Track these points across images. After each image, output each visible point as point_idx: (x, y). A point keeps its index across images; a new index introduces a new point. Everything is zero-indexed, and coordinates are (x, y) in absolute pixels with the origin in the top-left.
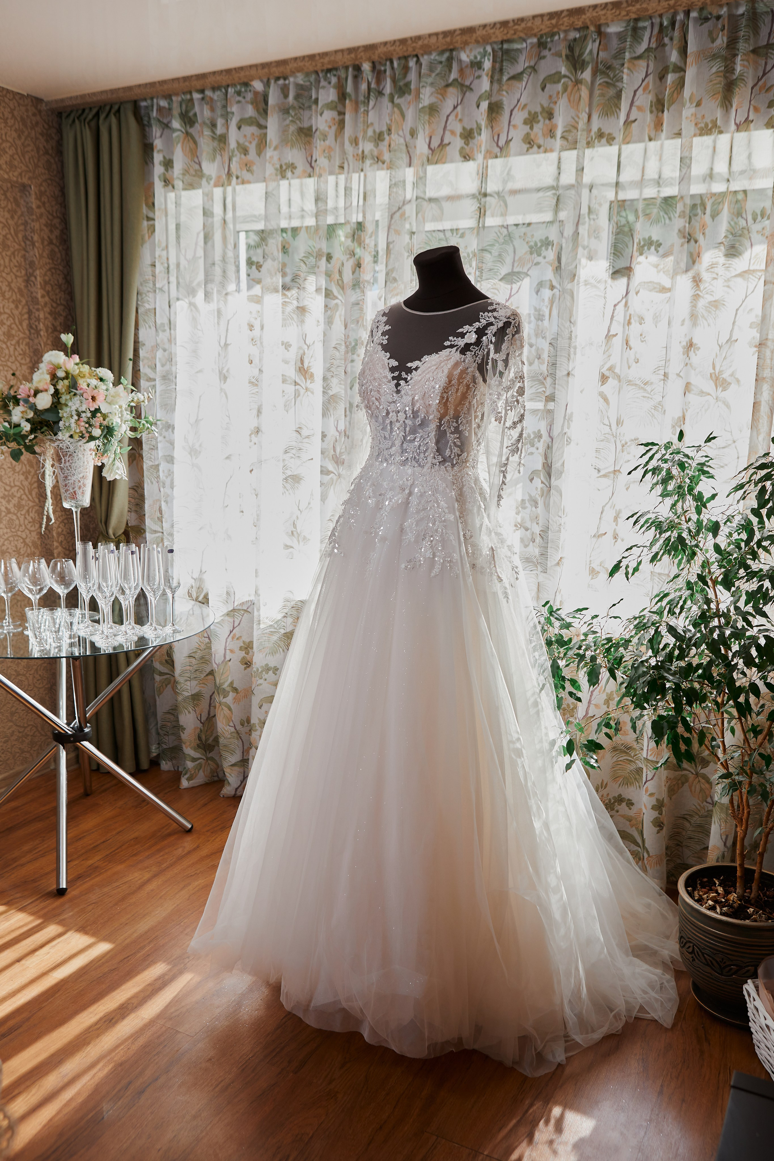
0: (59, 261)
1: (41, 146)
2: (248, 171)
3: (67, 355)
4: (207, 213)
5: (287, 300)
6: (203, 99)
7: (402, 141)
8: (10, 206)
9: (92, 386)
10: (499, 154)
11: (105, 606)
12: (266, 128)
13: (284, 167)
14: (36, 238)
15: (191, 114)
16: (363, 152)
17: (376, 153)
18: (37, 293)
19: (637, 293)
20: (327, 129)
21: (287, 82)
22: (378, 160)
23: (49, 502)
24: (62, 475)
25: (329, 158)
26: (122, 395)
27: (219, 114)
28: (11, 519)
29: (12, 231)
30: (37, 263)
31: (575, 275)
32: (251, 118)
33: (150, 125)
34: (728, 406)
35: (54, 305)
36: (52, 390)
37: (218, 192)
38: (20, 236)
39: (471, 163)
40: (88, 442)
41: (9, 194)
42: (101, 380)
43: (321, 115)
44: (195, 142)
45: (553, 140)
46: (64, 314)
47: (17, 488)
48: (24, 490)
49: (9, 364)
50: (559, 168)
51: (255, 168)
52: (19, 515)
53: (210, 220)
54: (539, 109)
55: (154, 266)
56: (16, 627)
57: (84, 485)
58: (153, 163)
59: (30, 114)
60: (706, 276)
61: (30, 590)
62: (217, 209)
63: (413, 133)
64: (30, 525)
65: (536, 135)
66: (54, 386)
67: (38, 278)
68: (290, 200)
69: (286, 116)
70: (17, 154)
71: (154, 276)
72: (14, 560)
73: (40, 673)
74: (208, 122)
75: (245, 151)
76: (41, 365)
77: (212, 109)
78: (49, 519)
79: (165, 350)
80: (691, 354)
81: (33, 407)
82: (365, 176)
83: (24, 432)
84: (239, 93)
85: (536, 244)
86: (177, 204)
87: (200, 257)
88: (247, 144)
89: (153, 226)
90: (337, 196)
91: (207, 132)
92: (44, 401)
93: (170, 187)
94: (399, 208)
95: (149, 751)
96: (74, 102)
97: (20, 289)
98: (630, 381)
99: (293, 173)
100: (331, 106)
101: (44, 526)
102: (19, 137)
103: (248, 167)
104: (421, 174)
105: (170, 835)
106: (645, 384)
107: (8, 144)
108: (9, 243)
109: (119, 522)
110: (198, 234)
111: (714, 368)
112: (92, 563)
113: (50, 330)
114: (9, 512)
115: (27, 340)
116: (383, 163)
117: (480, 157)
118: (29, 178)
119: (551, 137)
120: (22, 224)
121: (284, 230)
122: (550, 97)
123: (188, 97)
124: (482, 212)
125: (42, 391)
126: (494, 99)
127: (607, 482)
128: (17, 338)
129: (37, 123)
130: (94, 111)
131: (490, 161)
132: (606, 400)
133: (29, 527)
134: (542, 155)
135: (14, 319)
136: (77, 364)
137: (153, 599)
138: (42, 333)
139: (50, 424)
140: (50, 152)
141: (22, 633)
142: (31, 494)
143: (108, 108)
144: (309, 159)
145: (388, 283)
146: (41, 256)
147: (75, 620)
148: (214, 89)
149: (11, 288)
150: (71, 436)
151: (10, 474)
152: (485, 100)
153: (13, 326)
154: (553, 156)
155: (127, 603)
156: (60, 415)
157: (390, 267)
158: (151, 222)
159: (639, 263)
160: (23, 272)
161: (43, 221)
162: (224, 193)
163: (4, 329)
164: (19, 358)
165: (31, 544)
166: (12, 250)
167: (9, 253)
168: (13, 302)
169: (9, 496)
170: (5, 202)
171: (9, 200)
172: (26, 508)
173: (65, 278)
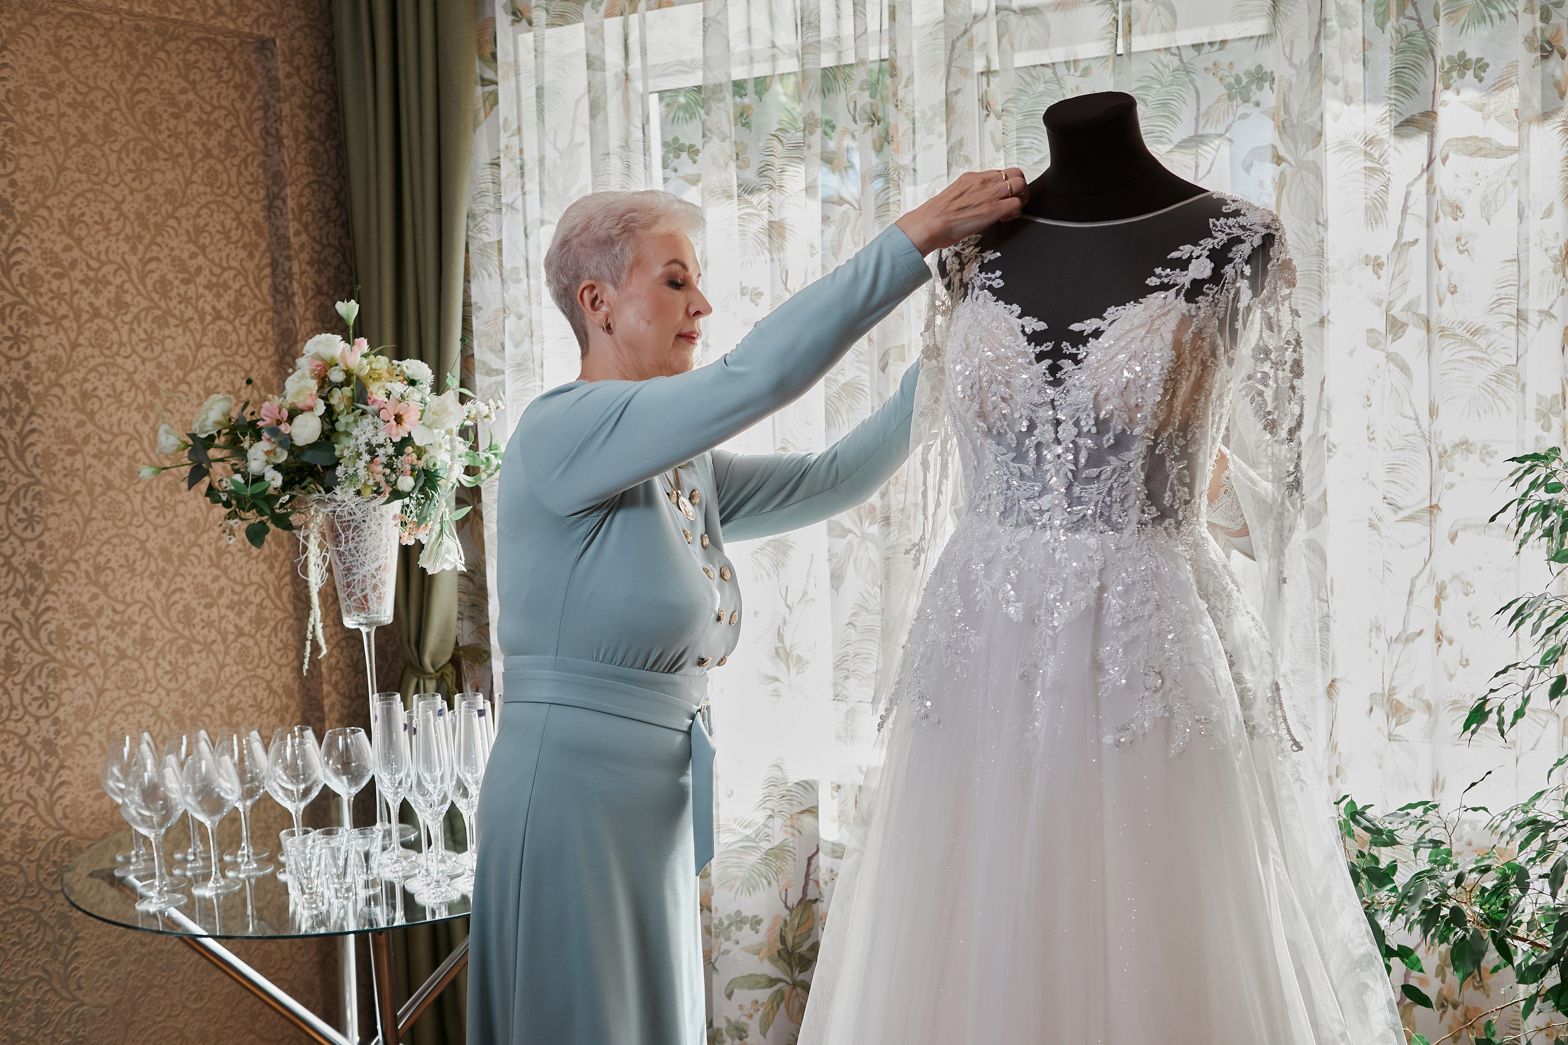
0: (325, 168)
3: (347, 340)
4: (594, 63)
5: (749, 211)
8: (237, 78)
9: (396, 395)
11: (430, 819)
14: (285, 130)
18: (287, 228)
19: (1444, 160)
23: (316, 613)
24: (342, 567)
26: (451, 409)
29: (242, 122)
30: (286, 175)
31: (1320, 134)
35: (318, 247)
36: (321, 408)
37: (613, 25)
38: (256, 129)
40: (388, 502)
41: (236, 57)
42: (412, 383)
46: (336, 262)
47: (254, 587)
48: (267, 591)
49: (238, 359)
52: (258, 637)
53: (599, 74)
55: (496, 164)
56: (262, 863)
57: (384, 583)
61: (288, 793)
62: (613, 56)
64: (279, 654)
66: (325, 399)
67: (290, 203)
68: (749, 29)
71: (497, 183)
72: (255, 734)
76: (301, 361)
78: (316, 648)
79: (520, 317)
81: (287, 442)
83: (271, 491)
85: (1238, 80)
86: (538, 52)
87: (582, 144)
89: (495, 94)
90: (839, 17)
92: (306, 429)
93: (524, 23)
94: (966, 30)
97: (255, 223)
98: (1442, 329)
101: (306, 661)
106: (1474, 334)
108: (237, 142)
109: (443, 641)
110: (578, 101)
112: (403, 736)
113: (310, 294)
114: (241, 633)
115: (270, 314)
118: (272, 27)
120: (259, 108)
121: (739, 87)
125: (302, 411)
127: (1419, 530)
128: (251, 312)
132: (1405, 369)
133: (276, 658)
135: (246, 278)
136: (365, 356)
138: (296, 299)
139: (319, 472)
141: (273, 875)
142: (279, 596)
146: (294, 162)
147: (375, 849)
149: (241, 224)
150: (358, 493)
151: (242, 563)
153: (245, 290)
156: (337, 453)
158: (489, 89)
159: (1444, 104)
160: (262, 193)
161: (296, 100)
162: (625, 27)
163: (229, 296)
164: (256, 348)
165: (280, 691)
166: (242, 154)
167: (236, 161)
168: (244, 247)
169: (240, 602)
170: (230, 71)
171: (236, 67)
172: (272, 623)
173: (336, 198)
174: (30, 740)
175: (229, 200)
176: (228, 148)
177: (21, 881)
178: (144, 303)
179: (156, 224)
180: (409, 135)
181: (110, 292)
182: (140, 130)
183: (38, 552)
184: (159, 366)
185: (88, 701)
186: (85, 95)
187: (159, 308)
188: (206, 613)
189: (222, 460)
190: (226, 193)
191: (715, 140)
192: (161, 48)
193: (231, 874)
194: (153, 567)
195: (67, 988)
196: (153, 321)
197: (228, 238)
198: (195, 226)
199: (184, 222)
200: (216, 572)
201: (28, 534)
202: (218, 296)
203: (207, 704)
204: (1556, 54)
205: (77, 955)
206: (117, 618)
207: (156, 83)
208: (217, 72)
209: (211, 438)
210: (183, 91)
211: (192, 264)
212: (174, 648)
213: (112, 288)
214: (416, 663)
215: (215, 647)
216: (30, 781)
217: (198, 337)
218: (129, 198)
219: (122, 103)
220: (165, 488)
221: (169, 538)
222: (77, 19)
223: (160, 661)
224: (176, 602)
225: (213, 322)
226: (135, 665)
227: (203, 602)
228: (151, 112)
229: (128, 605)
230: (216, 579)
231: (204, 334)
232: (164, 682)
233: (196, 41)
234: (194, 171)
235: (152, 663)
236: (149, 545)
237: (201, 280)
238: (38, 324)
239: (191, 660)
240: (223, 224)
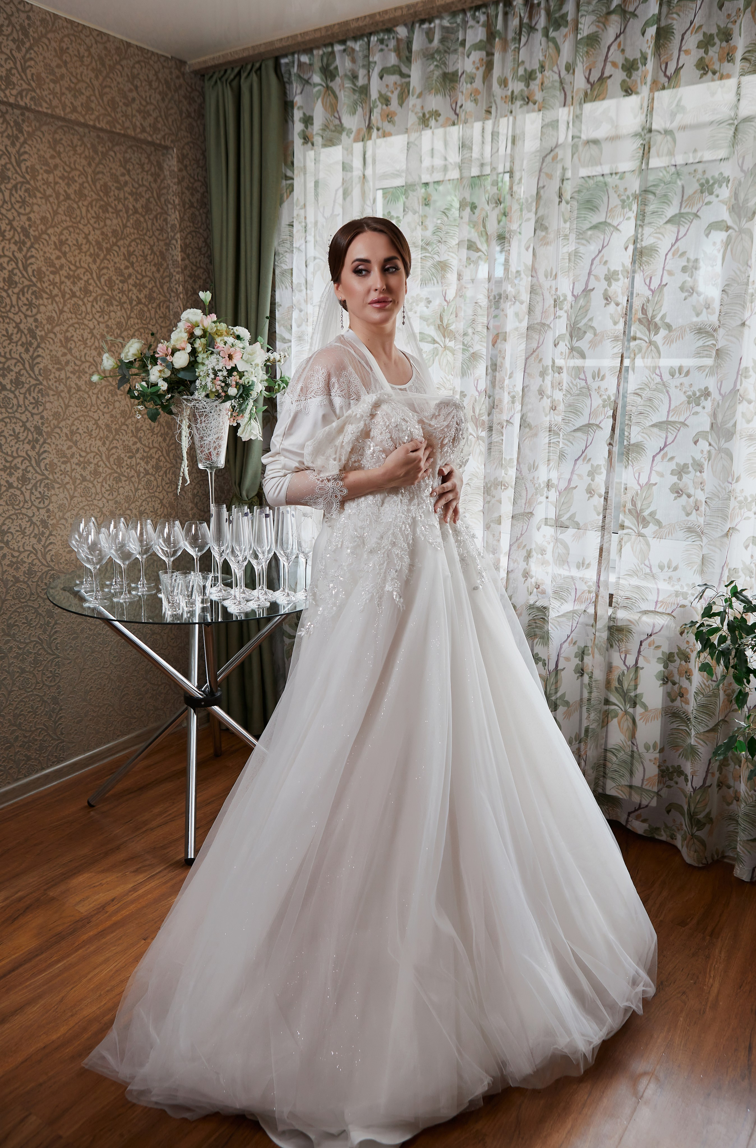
0: (199, 224)
1: (184, 109)
2: (389, 122)
3: (205, 314)
4: (346, 167)
5: (427, 255)
6: (344, 50)
7: (556, 77)
8: (153, 170)
9: (229, 344)
10: (666, 85)
11: (238, 571)
12: (409, 76)
13: (427, 116)
14: (177, 201)
15: (332, 68)
16: (513, 92)
17: (526, 93)
18: (178, 256)
20: (474, 71)
21: (432, 25)
22: (528, 100)
23: (185, 463)
24: (198, 436)
25: (476, 101)
26: (258, 353)
27: (361, 65)
28: (148, 480)
29: (155, 195)
30: (178, 226)
32: (394, 66)
33: (290, 83)
35: (194, 268)
36: (189, 349)
37: (358, 147)
38: (163, 199)
39: (633, 98)
40: (224, 401)
41: (152, 158)
42: (238, 337)
43: (468, 57)
44: (336, 97)
45: (730, 64)
46: (204, 277)
47: (155, 449)
48: (162, 452)
49: (150, 327)
50: (738, 94)
51: (396, 118)
52: (157, 476)
53: (349, 174)
54: (714, 31)
55: (291, 225)
56: (150, 589)
57: (220, 446)
58: (293, 121)
59: (174, 76)
61: (166, 554)
62: (357, 163)
63: (570, 68)
64: (167, 486)
65: (712, 58)
66: (192, 344)
67: (179, 242)
68: (432, 149)
69: (430, 61)
70: (161, 116)
71: (291, 236)
72: (149, 521)
74: (349, 74)
75: (387, 101)
76: (180, 324)
77: (354, 61)
78: (184, 480)
79: (301, 311)
81: (170, 366)
82: (515, 118)
83: (161, 392)
84: (381, 41)
85: (708, 182)
86: (316, 161)
87: (338, 215)
88: (389, 94)
89: (292, 185)
90: (483, 143)
91: (348, 85)
92: (181, 360)
93: (310, 144)
94: (552, 151)
96: (217, 62)
97: (161, 252)
99: (437, 121)
100: (477, 47)
101: (179, 487)
102: (163, 100)
103: (389, 117)
104: (578, 112)
107: (152, 107)
108: (152, 206)
109: (253, 484)
110: (337, 191)
112: (226, 525)
113: (190, 293)
114: (147, 473)
115: (168, 303)
116: (535, 103)
117: (645, 90)
118: (172, 141)
119: (729, 61)
120: (165, 188)
121: (426, 184)
122: (729, 16)
123: (330, 49)
124: (646, 150)
125: (179, 350)
126: (663, 24)
128: (157, 302)
129: (181, 86)
130: (236, 70)
131: (656, 94)
133: (166, 488)
134: (718, 83)
135: (155, 283)
136: (214, 322)
137: (286, 564)
138: (182, 296)
139: (187, 384)
140: (193, 115)
141: (156, 594)
142: (168, 455)
143: (249, 67)
144: (454, 106)
145: (537, 232)
146: (182, 219)
147: (208, 584)
148: (355, 39)
149: (153, 252)
150: (207, 396)
151: (149, 435)
152: (652, 26)
153: (155, 289)
154: (732, 83)
155: (260, 568)
156: (197, 374)
157: (539, 215)
158: (289, 182)
160: (165, 236)
161: (184, 184)
162: (365, 147)
163: (146, 292)
164: (160, 321)
165: (167, 505)
166: (154, 213)
167: (151, 217)
168: (155, 265)
169: (147, 457)
170: (149, 166)
171: (152, 163)
172: (164, 469)
173: (205, 241)
174: (34, 519)
175: (147, 238)
176: (147, 209)
177: (28, 591)
178: (100, 292)
179: (107, 249)
180: (245, 206)
181: (81, 284)
182: (98, 195)
183: (40, 421)
184: (107, 326)
185: (65, 502)
186: (69, 173)
187: (108, 295)
188: (129, 461)
189: (136, 375)
190: (146, 234)
191: (410, 213)
192: (111, 149)
193: (134, 593)
194: (101, 434)
195: (50, 648)
196: (104, 302)
197: (146, 259)
198: (128, 251)
199: (122, 249)
200: (135, 440)
201: (35, 411)
202: (140, 291)
203: (128, 509)
205: (56, 632)
206: (82, 459)
207: (108, 169)
208: (142, 166)
209: (131, 363)
210: (123, 175)
211: (126, 272)
212: (112, 478)
213: (82, 282)
215: (133, 479)
216: (34, 541)
217: (128, 312)
218: (92, 232)
219: (89, 179)
220: (109, 393)
221: (110, 419)
222: (65, 129)
223: (104, 484)
224: (113, 454)
225: (136, 305)
226: (90, 485)
227: (128, 455)
228: (105, 185)
229: (88, 453)
230: (135, 443)
231: (132, 311)
232: (106, 495)
233: (130, 147)
234: (128, 220)
235: (100, 485)
236: (100, 422)
237: (131, 281)
238: (42, 298)
239: (120, 485)
240: (143, 252)
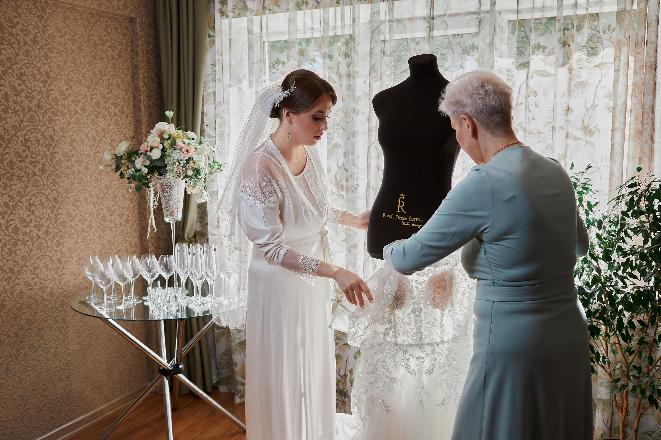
0: (152, 64)
2: (276, 6)
3: (169, 124)
4: (250, 32)
8: (123, 31)
9: (187, 143)
13: (301, 3)
14: (139, 50)
18: (139, 84)
19: (532, 77)
23: (152, 218)
26: (205, 148)
29: (124, 46)
30: (139, 66)
31: (493, 67)
34: (593, 146)
35: (149, 91)
36: (161, 147)
37: (257, 19)
38: (129, 49)
40: (182, 179)
41: (123, 24)
42: (191, 139)
46: (155, 97)
47: (126, 209)
48: (130, 211)
49: (122, 130)
51: (281, 4)
52: (127, 226)
53: (252, 36)
55: (214, 65)
56: (138, 300)
58: (214, 3)
60: (575, 66)
61: (147, 276)
62: (256, 30)
66: (162, 144)
67: (141, 76)
68: (304, 23)
71: (213, 71)
73: (140, 329)
80: (569, 114)
81: (149, 158)
82: (354, 7)
83: (144, 175)
85: (466, 48)
86: (230, 27)
87: (245, 59)
89: (214, 41)
90: (336, 20)
92: (156, 154)
93: (225, 16)
94: (378, 27)
95: (211, 380)
97: (128, 82)
98: (530, 132)
99: (307, 7)
101: (148, 233)
103: (277, 3)
104: (391, 6)
105: (235, 434)
106: (540, 133)
108: (122, 54)
110: (243, 45)
111: (583, 123)
112: (187, 256)
113: (147, 108)
114: (121, 225)
115: (133, 114)
118: (135, 14)
120: (130, 42)
124: (431, 29)
125: (155, 148)
128: (126, 113)
133: (133, 234)
135: (125, 102)
136: (175, 130)
138: (142, 110)
139: (160, 169)
142: (134, 212)
145: (371, 73)
146: (142, 62)
149: (123, 82)
150: (173, 176)
151: (122, 200)
153: (125, 106)
156: (166, 162)
157: (372, 63)
158: (212, 39)
159: (532, 59)
160: (131, 72)
161: (143, 40)
162: (261, 20)
163: (119, 108)
164: (128, 126)
165: (134, 245)
166: (124, 58)
167: (122, 60)
168: (124, 91)
169: (121, 214)
170: (121, 29)
171: (123, 27)
172: (131, 222)
173: (156, 74)
174: (54, 258)
175: (119, 74)
176: (120, 56)
177: (50, 306)
178: (92, 109)
179: (96, 82)
180: (183, 54)
181: (80, 105)
182: (91, 49)
183: (57, 194)
184: (96, 131)
185: (72, 246)
186: (73, 36)
187: (96, 111)
188: (110, 217)
189: (125, 164)
190: (119, 72)
192: (98, 20)
194: (93, 201)
195: (64, 343)
196: (95, 116)
197: (119, 87)
198: (108, 83)
199: (105, 81)
200: (114, 203)
201: (53, 188)
202: (116, 107)
203: (110, 249)
204: (567, 46)
205: (67, 333)
206: (82, 218)
207: (96, 33)
208: (116, 29)
209: (122, 156)
210: (105, 36)
211: (107, 96)
212: (100, 229)
213: (81, 104)
214: (182, 237)
215: (113, 229)
216: (53, 273)
217: (109, 122)
218: (87, 73)
219: (85, 39)
220: (98, 174)
221: (99, 191)
222: (71, 10)
223: (95, 233)
224: (101, 213)
225: (114, 117)
226: (87, 234)
227: (109, 214)
228: (95, 43)
229: (85, 214)
230: (114, 206)
231: (111, 121)
232: (96, 241)
233: (110, 18)
234: (108, 64)
235: (93, 234)
236: (92, 193)
237: (110, 102)
238: (57, 116)
239: (105, 233)
240: (117, 82)
